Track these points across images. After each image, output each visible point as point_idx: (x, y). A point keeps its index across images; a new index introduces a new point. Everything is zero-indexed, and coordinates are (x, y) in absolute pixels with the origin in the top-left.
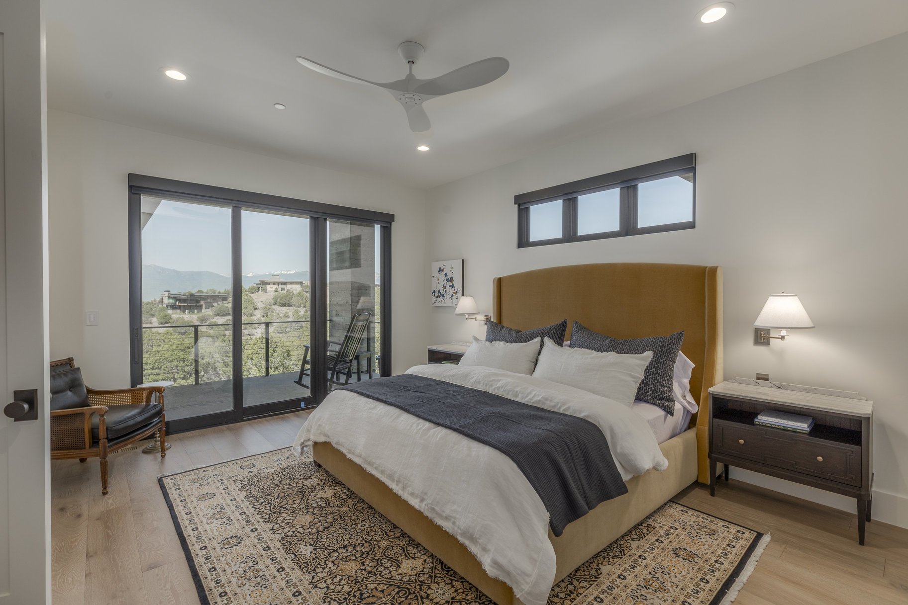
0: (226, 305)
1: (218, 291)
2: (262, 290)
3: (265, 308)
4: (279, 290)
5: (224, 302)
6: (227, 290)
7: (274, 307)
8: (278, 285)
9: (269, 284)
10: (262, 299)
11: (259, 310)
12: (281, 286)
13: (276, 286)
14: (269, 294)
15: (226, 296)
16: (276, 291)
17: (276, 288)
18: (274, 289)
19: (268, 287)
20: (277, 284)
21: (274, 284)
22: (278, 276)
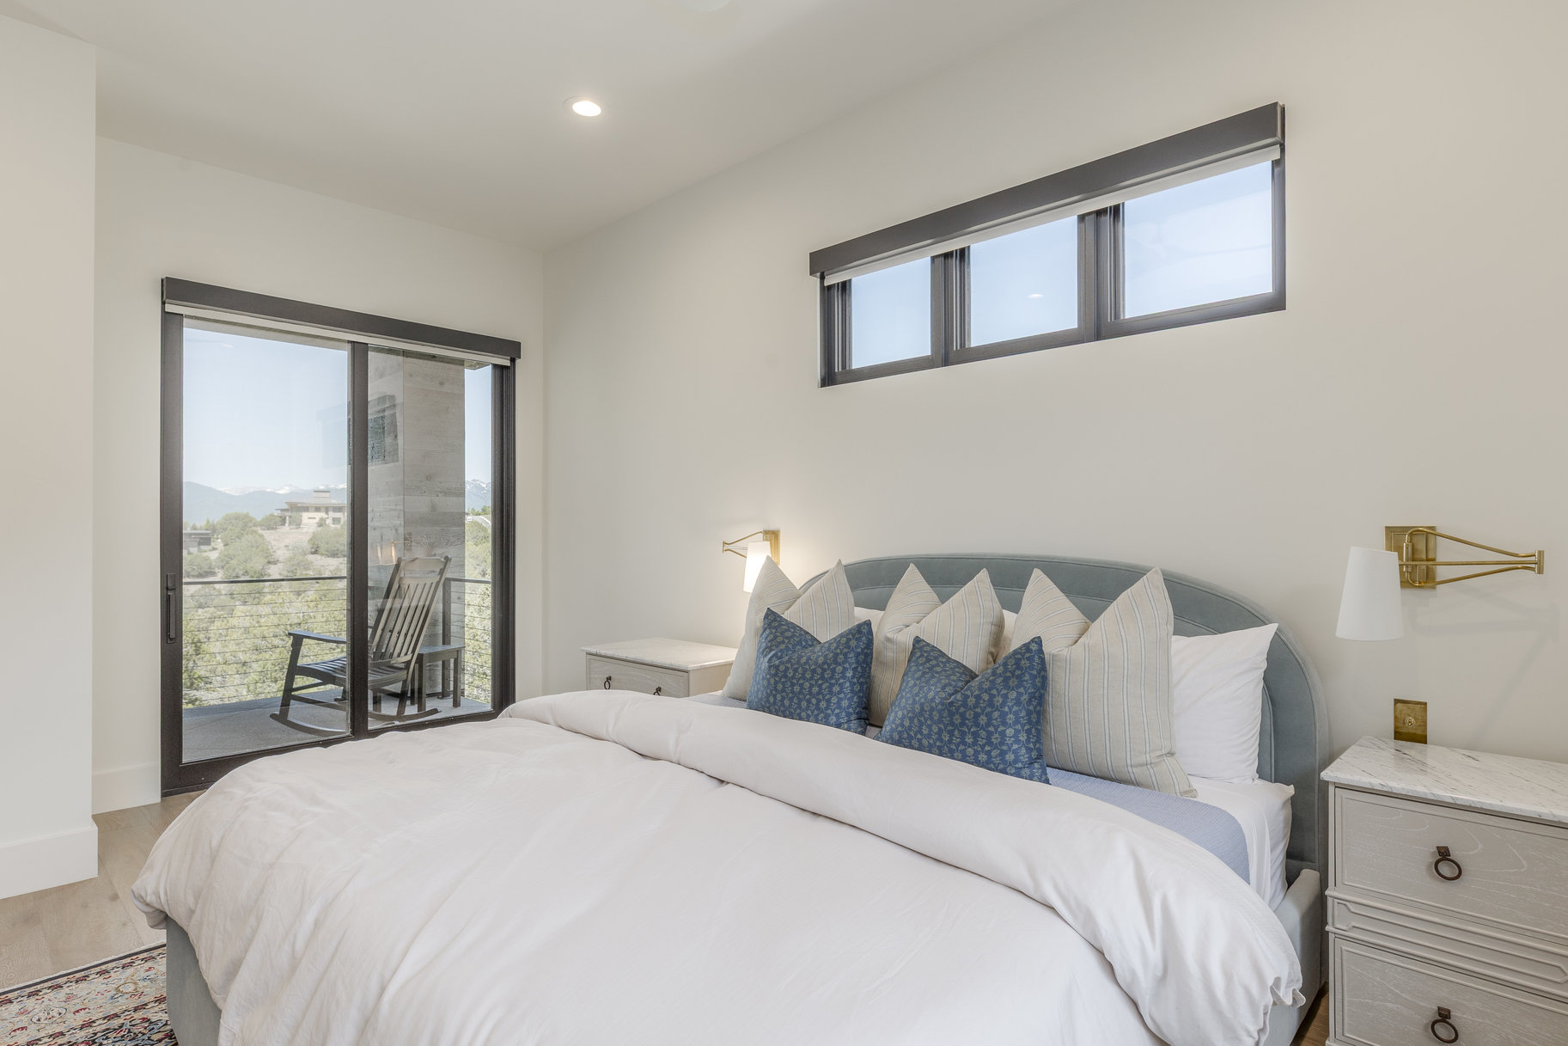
0: (205, 554)
1: (191, 525)
2: (290, 523)
3: (290, 559)
4: (329, 521)
5: (203, 548)
6: (211, 522)
7: (311, 557)
8: (327, 513)
9: (306, 509)
10: (287, 542)
11: (279, 564)
12: (332, 514)
13: (323, 515)
14: (305, 530)
15: (207, 534)
16: (321, 524)
17: (322, 519)
18: (317, 520)
19: (305, 515)
20: (323, 509)
21: (318, 509)
22: (327, 495)
